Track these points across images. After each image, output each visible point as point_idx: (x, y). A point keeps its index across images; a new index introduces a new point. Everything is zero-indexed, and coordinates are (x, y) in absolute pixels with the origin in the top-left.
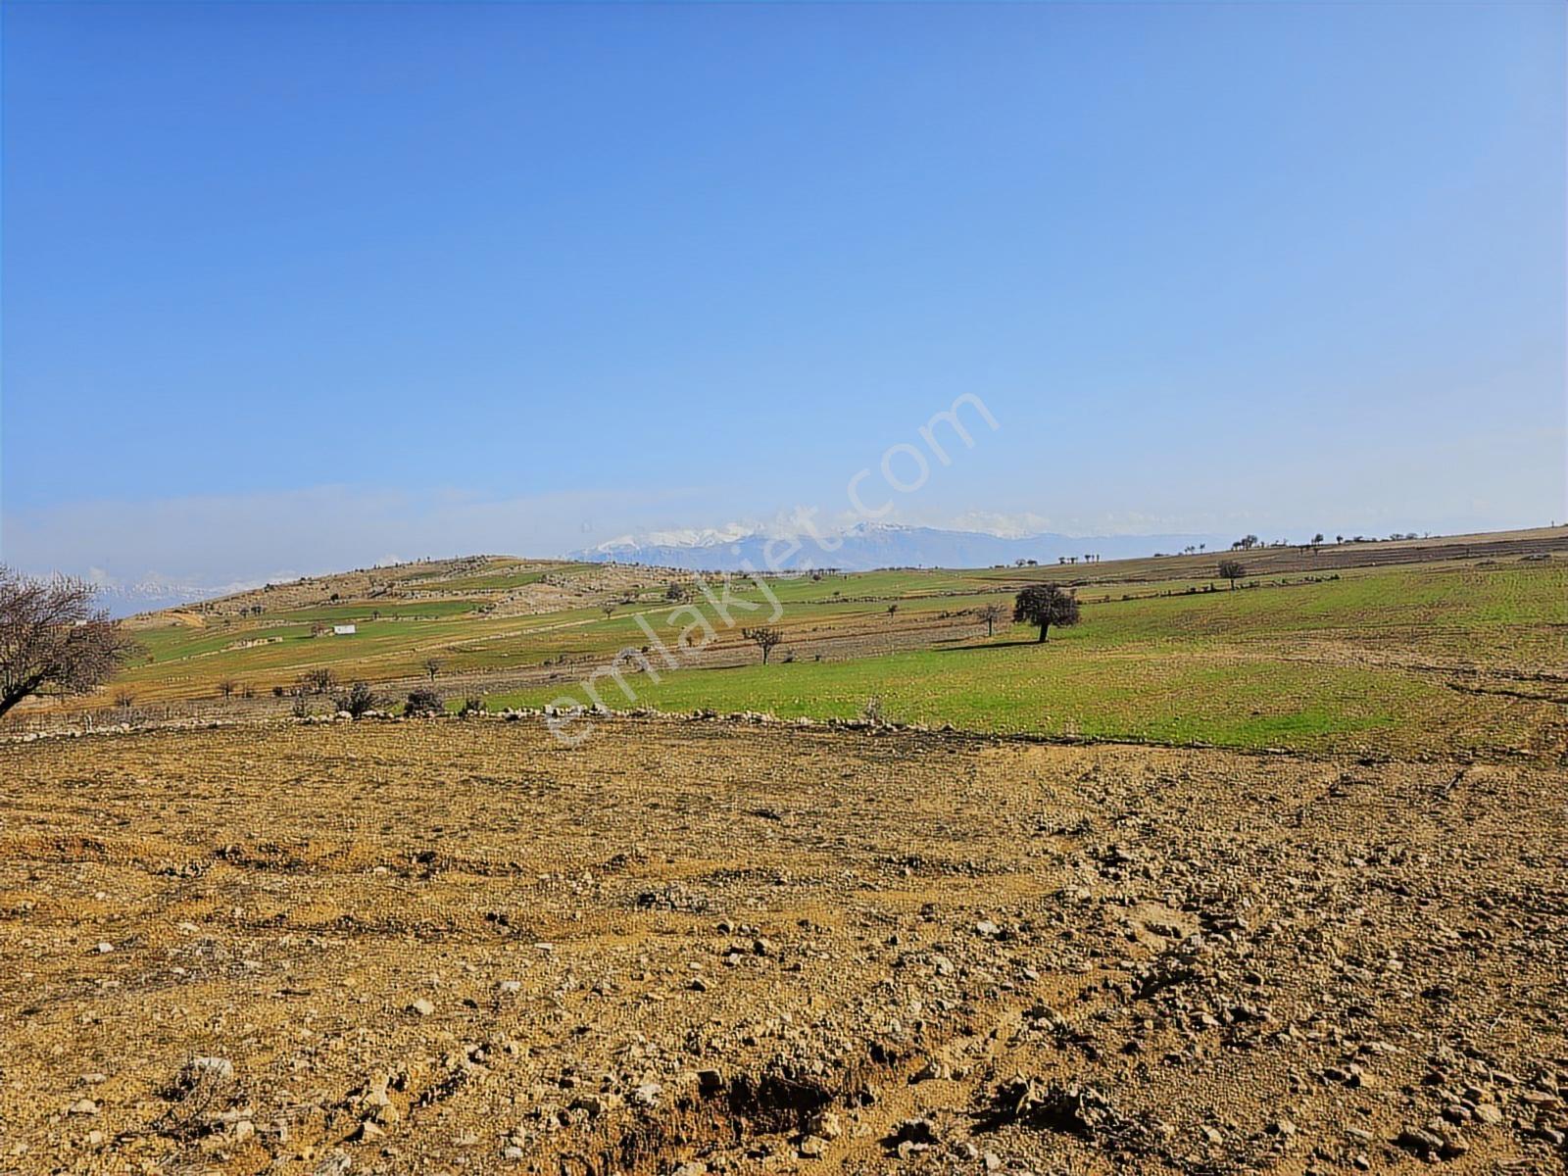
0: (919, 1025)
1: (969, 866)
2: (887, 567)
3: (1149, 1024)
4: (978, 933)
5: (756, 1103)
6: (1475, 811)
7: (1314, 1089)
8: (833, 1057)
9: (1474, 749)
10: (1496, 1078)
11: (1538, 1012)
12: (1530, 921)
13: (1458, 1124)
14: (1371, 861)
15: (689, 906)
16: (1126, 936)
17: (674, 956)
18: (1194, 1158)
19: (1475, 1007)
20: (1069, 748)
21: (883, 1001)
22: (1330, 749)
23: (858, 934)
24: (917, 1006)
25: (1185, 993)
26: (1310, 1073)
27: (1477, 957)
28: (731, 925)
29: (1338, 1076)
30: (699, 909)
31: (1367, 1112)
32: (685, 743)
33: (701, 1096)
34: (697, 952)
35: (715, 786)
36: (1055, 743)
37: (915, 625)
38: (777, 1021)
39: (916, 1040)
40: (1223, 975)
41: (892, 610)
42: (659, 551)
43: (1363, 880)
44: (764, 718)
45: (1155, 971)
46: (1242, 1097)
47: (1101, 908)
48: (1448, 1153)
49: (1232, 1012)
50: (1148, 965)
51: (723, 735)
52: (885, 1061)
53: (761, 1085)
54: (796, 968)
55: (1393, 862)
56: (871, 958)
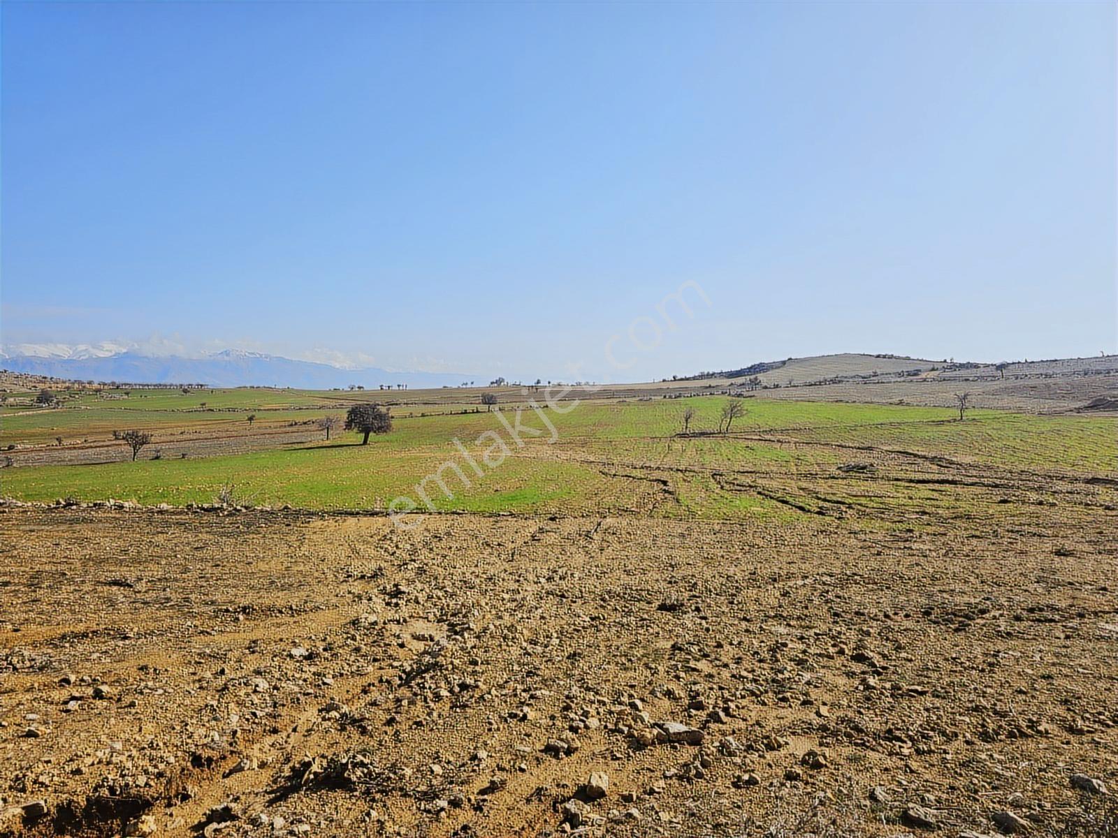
0: (235, 732)
1: (291, 608)
2: (248, 385)
3: (405, 703)
4: (291, 656)
5: (80, 822)
6: (605, 544)
7: (501, 726)
8: (156, 771)
9: (609, 509)
10: (598, 701)
11: (623, 659)
12: (625, 607)
13: (577, 733)
14: (549, 579)
15: (32, 667)
16: (398, 644)
17: (9, 711)
18: (423, 788)
19: (592, 661)
20: (376, 518)
21: (206, 719)
22: (536, 513)
23: (191, 671)
24: (235, 719)
25: (432, 678)
26: (500, 717)
27: (597, 631)
28: (73, 678)
29: (516, 716)
30: (41, 669)
31: (528, 735)
32: (47, 528)
33: (24, 827)
34: (35, 704)
35: (72, 563)
36: (365, 515)
37: (269, 431)
38: (107, 751)
39: (231, 744)
40: (456, 662)
41: (251, 419)
42: (29, 361)
43: (544, 591)
44: (126, 504)
45: (415, 666)
46: (459, 740)
47: (384, 628)
48: (569, 752)
49: (459, 685)
50: (410, 662)
51: (84, 520)
52: (202, 765)
53: (86, 806)
54: (132, 705)
55: (560, 579)
56: (201, 688)
